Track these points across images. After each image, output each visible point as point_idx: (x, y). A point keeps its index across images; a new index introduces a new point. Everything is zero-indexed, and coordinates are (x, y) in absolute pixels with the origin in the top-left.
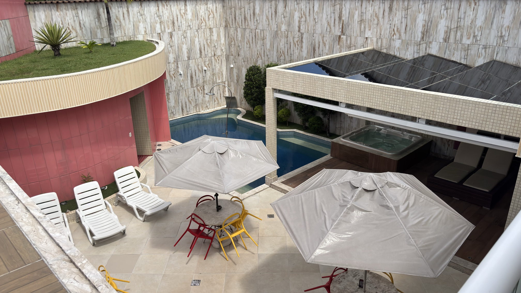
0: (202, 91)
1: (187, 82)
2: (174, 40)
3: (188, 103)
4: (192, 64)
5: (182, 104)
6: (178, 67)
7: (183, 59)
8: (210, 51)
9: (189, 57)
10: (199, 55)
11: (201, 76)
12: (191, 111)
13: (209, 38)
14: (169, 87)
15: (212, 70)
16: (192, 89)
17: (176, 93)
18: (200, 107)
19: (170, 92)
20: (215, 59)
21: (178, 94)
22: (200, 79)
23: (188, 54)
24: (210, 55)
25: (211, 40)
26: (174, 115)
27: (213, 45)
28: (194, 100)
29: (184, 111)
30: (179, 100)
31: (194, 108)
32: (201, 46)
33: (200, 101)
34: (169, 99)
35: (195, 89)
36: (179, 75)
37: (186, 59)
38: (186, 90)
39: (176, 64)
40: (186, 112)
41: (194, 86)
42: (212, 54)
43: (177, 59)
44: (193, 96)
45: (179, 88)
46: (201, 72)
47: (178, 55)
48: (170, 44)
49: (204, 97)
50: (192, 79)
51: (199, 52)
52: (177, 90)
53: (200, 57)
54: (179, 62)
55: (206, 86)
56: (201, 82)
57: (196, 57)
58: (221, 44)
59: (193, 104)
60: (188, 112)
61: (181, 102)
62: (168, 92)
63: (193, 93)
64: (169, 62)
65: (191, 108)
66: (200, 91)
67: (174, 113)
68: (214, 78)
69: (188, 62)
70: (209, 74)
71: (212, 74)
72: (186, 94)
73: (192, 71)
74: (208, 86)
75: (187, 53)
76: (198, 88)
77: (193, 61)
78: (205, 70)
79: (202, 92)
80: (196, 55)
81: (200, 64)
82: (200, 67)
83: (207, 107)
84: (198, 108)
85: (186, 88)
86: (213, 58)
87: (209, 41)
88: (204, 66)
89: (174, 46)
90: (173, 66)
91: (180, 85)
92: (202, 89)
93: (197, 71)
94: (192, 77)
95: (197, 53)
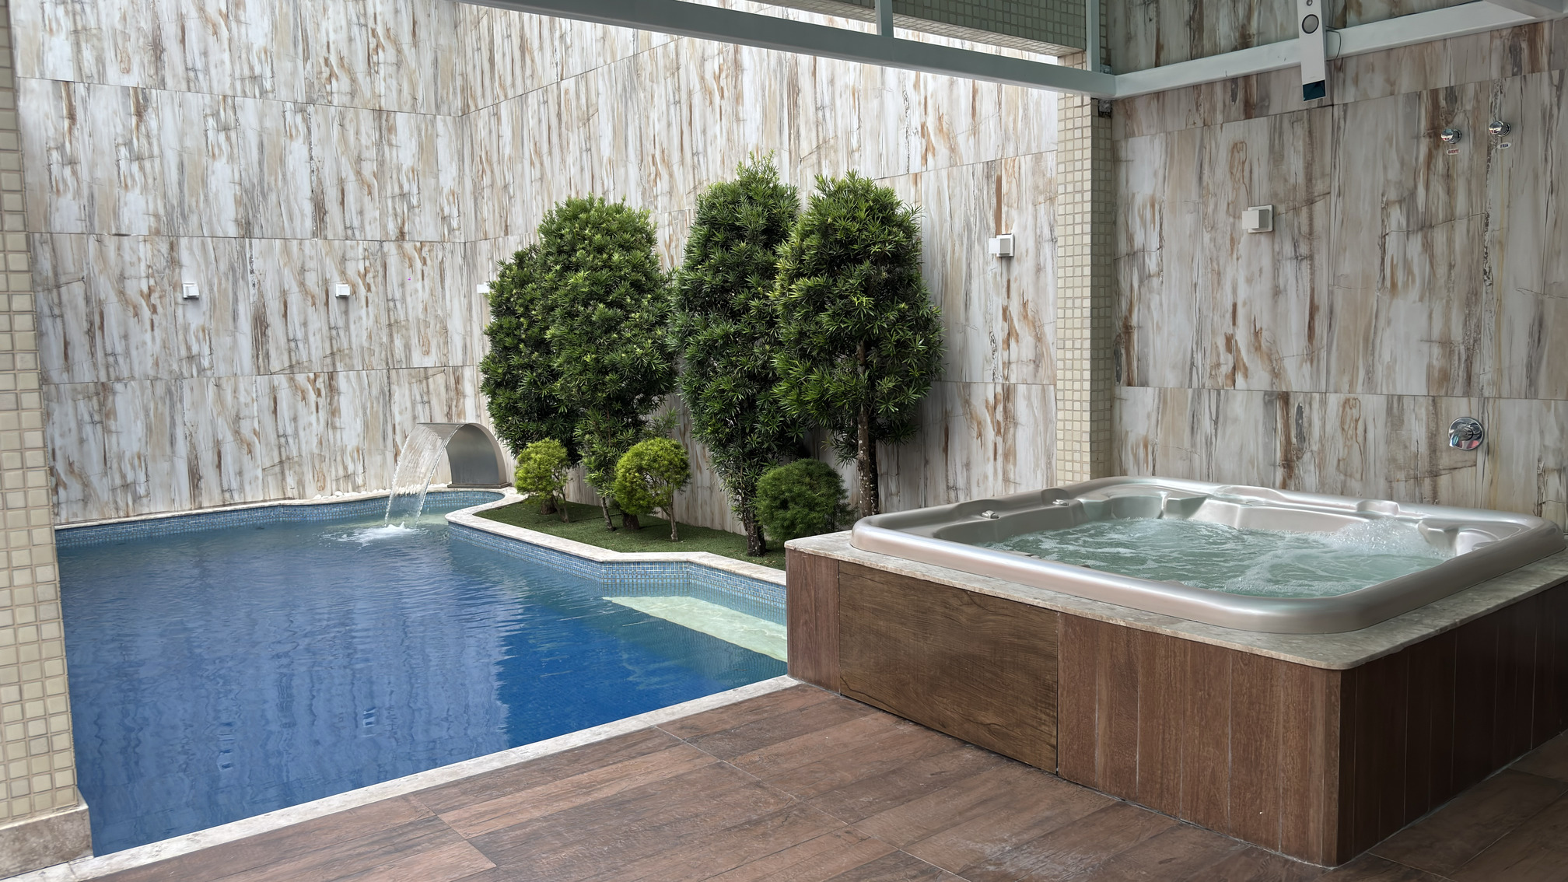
0: (319, 395)
1: (228, 340)
2: (160, 128)
3: (229, 449)
4: (264, 257)
5: (193, 447)
6: (174, 262)
7: (212, 229)
8: (372, 213)
9: (248, 223)
10: (309, 224)
11: (317, 322)
12: (247, 488)
13: (372, 153)
14: (114, 354)
15: (382, 305)
16: (263, 380)
17: (160, 389)
18: (309, 477)
19: (118, 380)
20: (403, 254)
21: (172, 397)
22: (311, 339)
23: (241, 210)
24: (373, 232)
25: (381, 163)
26: (137, 498)
27: (392, 188)
28: (273, 437)
29: (202, 484)
30: (173, 424)
31: (270, 479)
32: (320, 182)
33: (308, 442)
34: (107, 416)
35: (281, 381)
36: (180, 300)
37: (232, 230)
38: (224, 383)
39: (164, 248)
40: (216, 491)
41: (275, 365)
42: (384, 227)
43: (170, 222)
44: (268, 418)
45: (175, 367)
46: (322, 308)
47: (181, 203)
48: (128, 144)
49: (334, 428)
50: (264, 334)
51: (308, 208)
52: (165, 375)
53: (314, 235)
54: (184, 242)
55: (348, 377)
56: (316, 354)
57: (293, 229)
58: (438, 190)
59: (265, 455)
60: (230, 490)
61: (190, 437)
62: (103, 379)
63: (266, 402)
64: (118, 228)
65: (247, 477)
66: (312, 396)
67: (142, 491)
68: (398, 343)
69: (243, 247)
70: (367, 322)
71: (384, 321)
72: (220, 398)
73: (261, 295)
74: (359, 377)
75: (238, 202)
76: (301, 378)
77: (271, 248)
78: (344, 298)
79: (322, 401)
80: (291, 219)
81: (311, 264)
82: (311, 280)
83: (347, 477)
84: (291, 481)
85: (222, 369)
86: (391, 248)
87: (368, 168)
88: (336, 277)
89: (157, 161)
90: (142, 256)
91: (184, 353)
92: (320, 384)
93: (295, 299)
94: (260, 324)
95: (296, 211)
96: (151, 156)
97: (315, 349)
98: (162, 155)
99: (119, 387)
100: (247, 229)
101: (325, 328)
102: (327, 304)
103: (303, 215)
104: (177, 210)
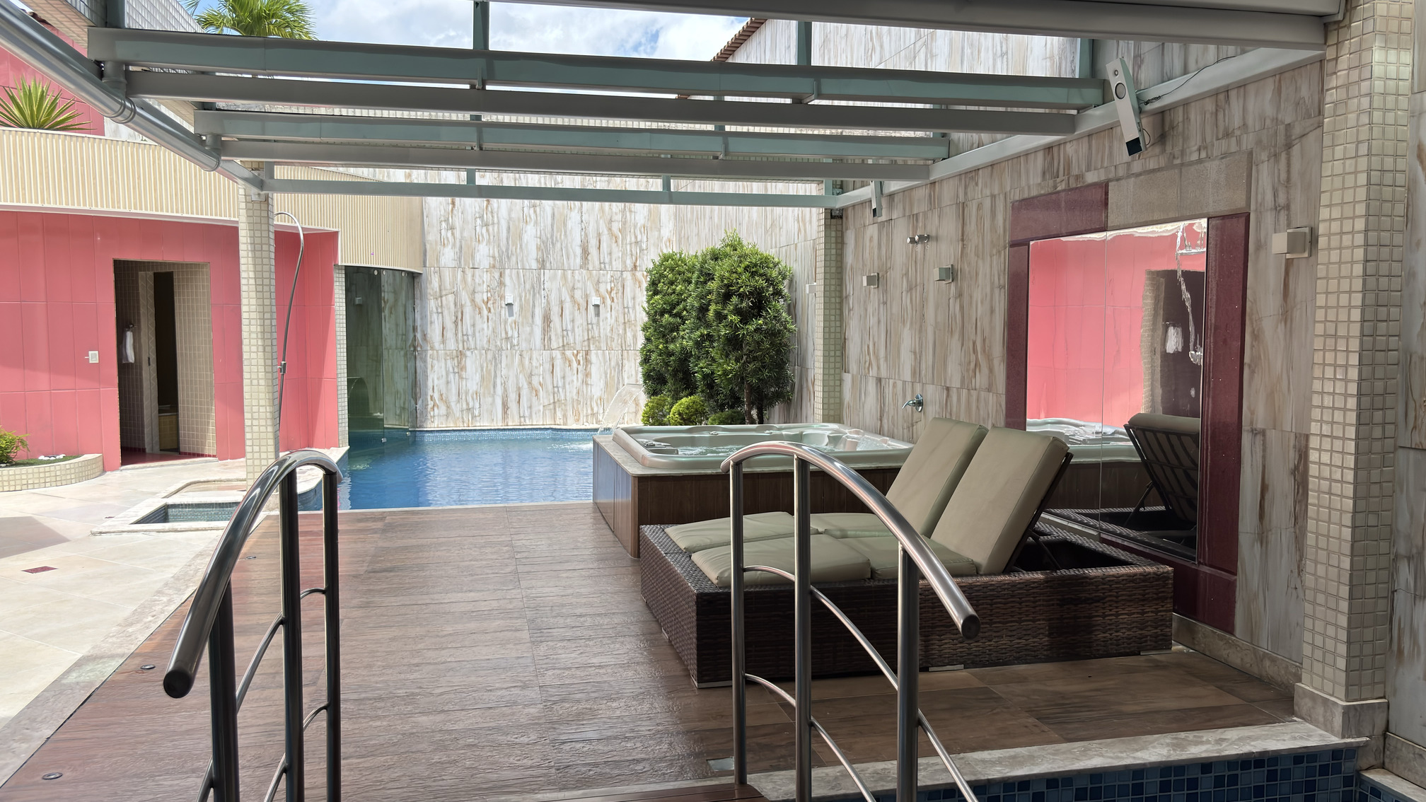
0: (579, 364)
1: (528, 329)
2: (498, 207)
3: (525, 392)
4: (552, 283)
5: (505, 390)
6: (501, 284)
7: (523, 264)
8: (617, 253)
9: (543, 261)
10: (578, 261)
11: (580, 320)
12: (534, 416)
13: (619, 217)
14: (467, 335)
15: (621, 310)
16: (546, 353)
17: (490, 356)
18: (570, 413)
19: (468, 349)
20: (635, 279)
21: (496, 360)
22: (576, 330)
23: (540, 253)
24: (617, 265)
25: (624, 223)
26: (474, 417)
27: (630, 238)
28: (550, 387)
29: (509, 412)
30: (495, 376)
31: (547, 412)
32: (586, 235)
33: (571, 392)
34: (462, 369)
35: (557, 354)
36: (504, 305)
37: (534, 265)
38: (524, 353)
39: (497, 275)
40: (517, 417)
41: (554, 345)
42: (624, 262)
43: (501, 261)
44: (548, 377)
45: (499, 343)
46: (584, 312)
47: (507, 250)
48: (481, 217)
49: (587, 384)
50: (549, 326)
51: (579, 251)
52: (492, 347)
53: (581, 267)
54: (507, 272)
55: (597, 354)
56: (578, 339)
57: (569, 264)
58: (660, 238)
59: (545, 398)
60: (524, 417)
61: (504, 384)
62: (461, 349)
63: (548, 366)
64: (473, 264)
65: (534, 409)
66: (575, 364)
67: (476, 413)
68: (629, 334)
69: (540, 275)
70: (611, 321)
71: (621, 320)
72: (522, 363)
73: (548, 303)
74: (604, 354)
75: (538, 248)
76: (569, 353)
77: (555, 276)
78: (597, 306)
79: (580, 368)
80: (568, 258)
81: (578, 285)
82: (578, 294)
83: (593, 414)
84: (559, 414)
85: (524, 345)
86: (627, 275)
87: (616, 227)
88: (593, 293)
89: (496, 226)
90: (485, 279)
91: (504, 335)
92: (580, 357)
93: (568, 306)
94: (547, 319)
95: (572, 254)
96: (493, 224)
97: (579, 336)
98: (498, 223)
99: (468, 353)
100: (542, 264)
101: (585, 324)
102: (587, 309)
103: (575, 256)
104: (505, 254)
